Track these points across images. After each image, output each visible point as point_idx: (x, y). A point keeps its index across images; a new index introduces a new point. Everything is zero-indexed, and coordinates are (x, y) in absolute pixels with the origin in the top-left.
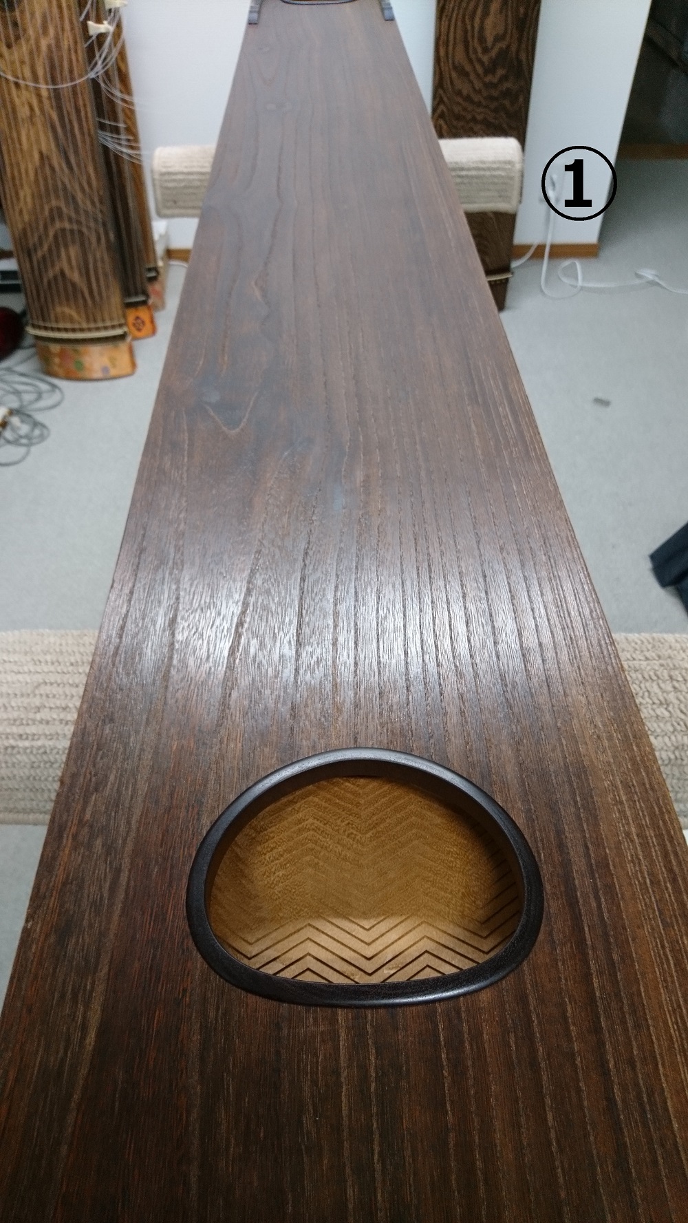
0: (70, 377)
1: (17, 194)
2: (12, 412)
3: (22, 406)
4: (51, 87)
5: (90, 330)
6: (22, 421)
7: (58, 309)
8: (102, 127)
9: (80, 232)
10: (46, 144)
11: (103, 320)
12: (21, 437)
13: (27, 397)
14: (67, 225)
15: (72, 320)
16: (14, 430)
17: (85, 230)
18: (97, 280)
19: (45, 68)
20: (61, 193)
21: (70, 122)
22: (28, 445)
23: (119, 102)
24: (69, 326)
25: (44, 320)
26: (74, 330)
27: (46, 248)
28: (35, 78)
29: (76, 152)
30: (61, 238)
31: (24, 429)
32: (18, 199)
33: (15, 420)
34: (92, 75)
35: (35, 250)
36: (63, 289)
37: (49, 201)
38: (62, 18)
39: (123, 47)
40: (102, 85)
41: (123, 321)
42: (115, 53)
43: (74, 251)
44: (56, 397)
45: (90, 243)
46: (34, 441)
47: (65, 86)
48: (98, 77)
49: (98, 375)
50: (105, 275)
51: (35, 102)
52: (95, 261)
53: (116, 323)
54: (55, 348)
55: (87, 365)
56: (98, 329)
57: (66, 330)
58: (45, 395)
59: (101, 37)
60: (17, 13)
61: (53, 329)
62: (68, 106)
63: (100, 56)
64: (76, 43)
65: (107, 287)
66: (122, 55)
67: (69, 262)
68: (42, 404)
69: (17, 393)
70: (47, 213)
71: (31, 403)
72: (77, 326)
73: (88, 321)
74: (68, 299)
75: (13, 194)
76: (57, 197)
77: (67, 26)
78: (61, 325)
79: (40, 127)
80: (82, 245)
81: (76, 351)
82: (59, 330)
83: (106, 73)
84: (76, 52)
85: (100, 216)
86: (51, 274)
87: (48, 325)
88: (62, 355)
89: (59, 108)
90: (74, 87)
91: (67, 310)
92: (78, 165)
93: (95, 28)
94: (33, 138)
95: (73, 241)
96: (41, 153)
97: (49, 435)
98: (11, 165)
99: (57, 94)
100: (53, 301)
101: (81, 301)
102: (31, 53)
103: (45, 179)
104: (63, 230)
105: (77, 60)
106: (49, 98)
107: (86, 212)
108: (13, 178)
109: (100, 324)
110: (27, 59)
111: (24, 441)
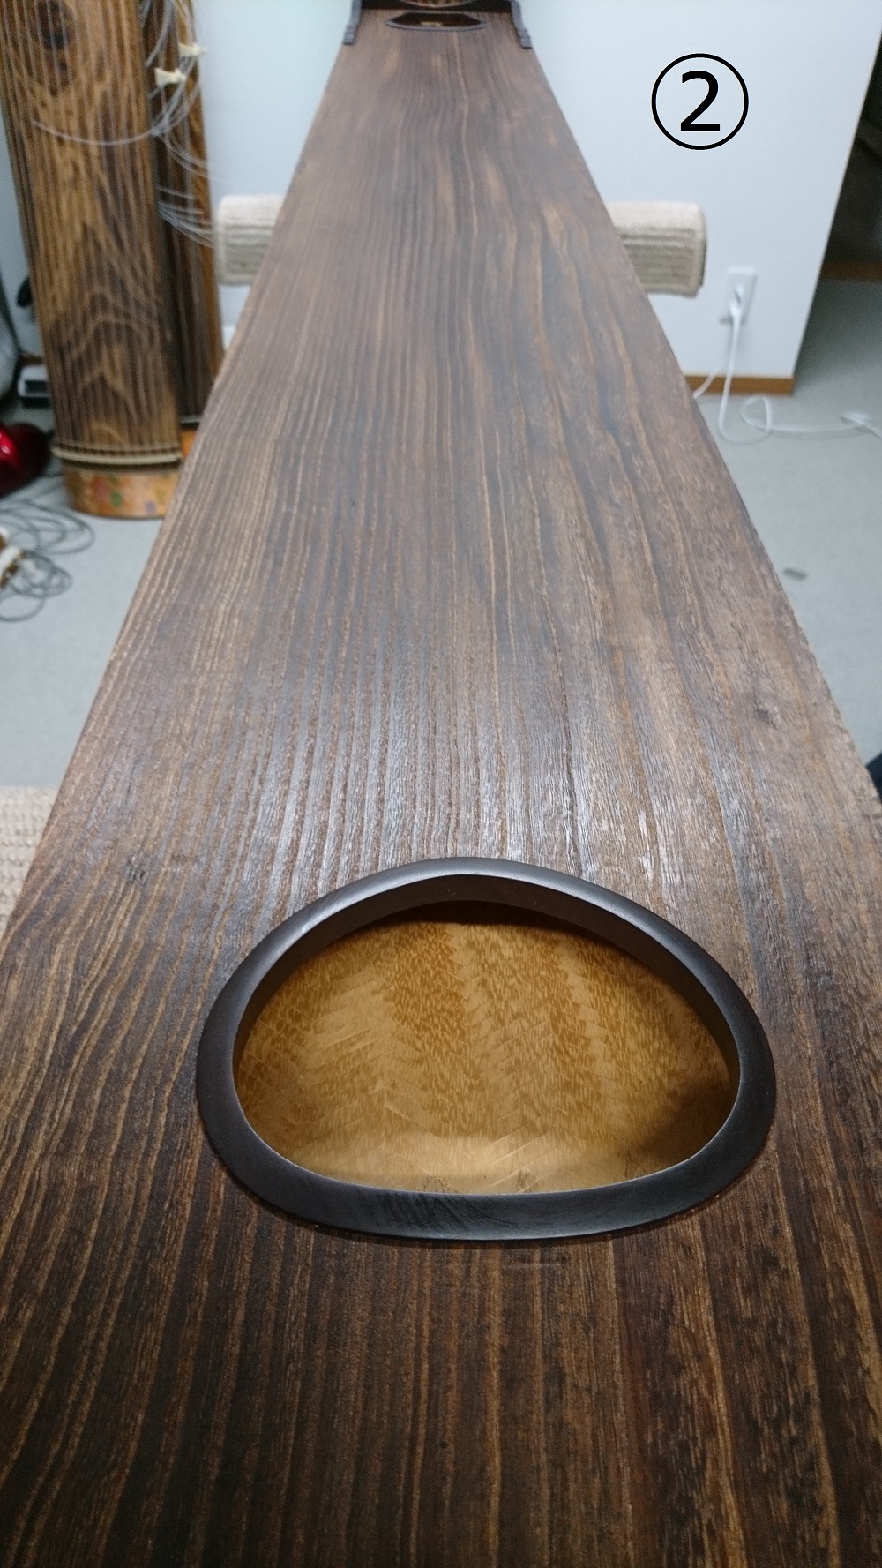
0: (104, 514)
1: (51, 276)
2: (25, 554)
3: (38, 548)
4: (103, 144)
5: (133, 453)
6: (38, 567)
7: (95, 426)
8: (165, 197)
9: (129, 328)
10: (92, 214)
11: (151, 442)
12: (34, 586)
13: (47, 537)
14: (112, 318)
15: (110, 440)
16: (26, 576)
17: (135, 326)
18: (147, 391)
19: (96, 121)
20: (107, 278)
21: (124, 188)
22: (43, 597)
23: (189, 169)
24: (106, 447)
25: (75, 439)
26: (112, 453)
27: (83, 347)
28: (84, 132)
29: (129, 227)
30: (103, 336)
31: (40, 576)
32: (51, 282)
33: (28, 565)
34: (155, 132)
35: (70, 350)
36: (103, 400)
37: (90, 286)
38: (123, 61)
39: (198, 100)
40: (169, 146)
41: (176, 445)
42: (186, 108)
43: (119, 352)
44: (85, 537)
45: (140, 342)
46: (51, 591)
47: (121, 143)
48: (163, 135)
49: (141, 512)
50: (157, 384)
51: (81, 163)
52: (145, 366)
53: (167, 446)
54: (87, 476)
55: (127, 499)
56: (143, 453)
57: (102, 453)
58: (70, 535)
59: (170, 88)
60: (67, 53)
61: (85, 451)
62: (122, 167)
63: (168, 110)
64: (138, 91)
65: (159, 399)
66: (196, 111)
67: (111, 367)
68: (65, 545)
69: (35, 531)
70: (87, 301)
71: (51, 544)
72: (116, 448)
73: (131, 441)
74: (107, 414)
75: (46, 275)
76: (102, 282)
77: (129, 71)
78: (97, 447)
79: (85, 193)
80: (130, 345)
81: (114, 481)
82: (94, 452)
83: (175, 131)
84: (137, 102)
85: (155, 309)
86: (88, 379)
87: (80, 445)
88: (96, 484)
89: (111, 170)
90: (132, 146)
91: (105, 427)
92: (132, 245)
93: (163, 77)
94: (75, 206)
95: (119, 339)
96: (84, 226)
97: (70, 585)
98: (46, 240)
99: (110, 154)
100: (88, 415)
101: (123, 416)
102: (81, 103)
103: (88, 259)
104: (107, 325)
105: (138, 113)
106: (100, 158)
107: (138, 304)
108: (47, 256)
109: (147, 447)
110: (75, 109)
111: (38, 591)
